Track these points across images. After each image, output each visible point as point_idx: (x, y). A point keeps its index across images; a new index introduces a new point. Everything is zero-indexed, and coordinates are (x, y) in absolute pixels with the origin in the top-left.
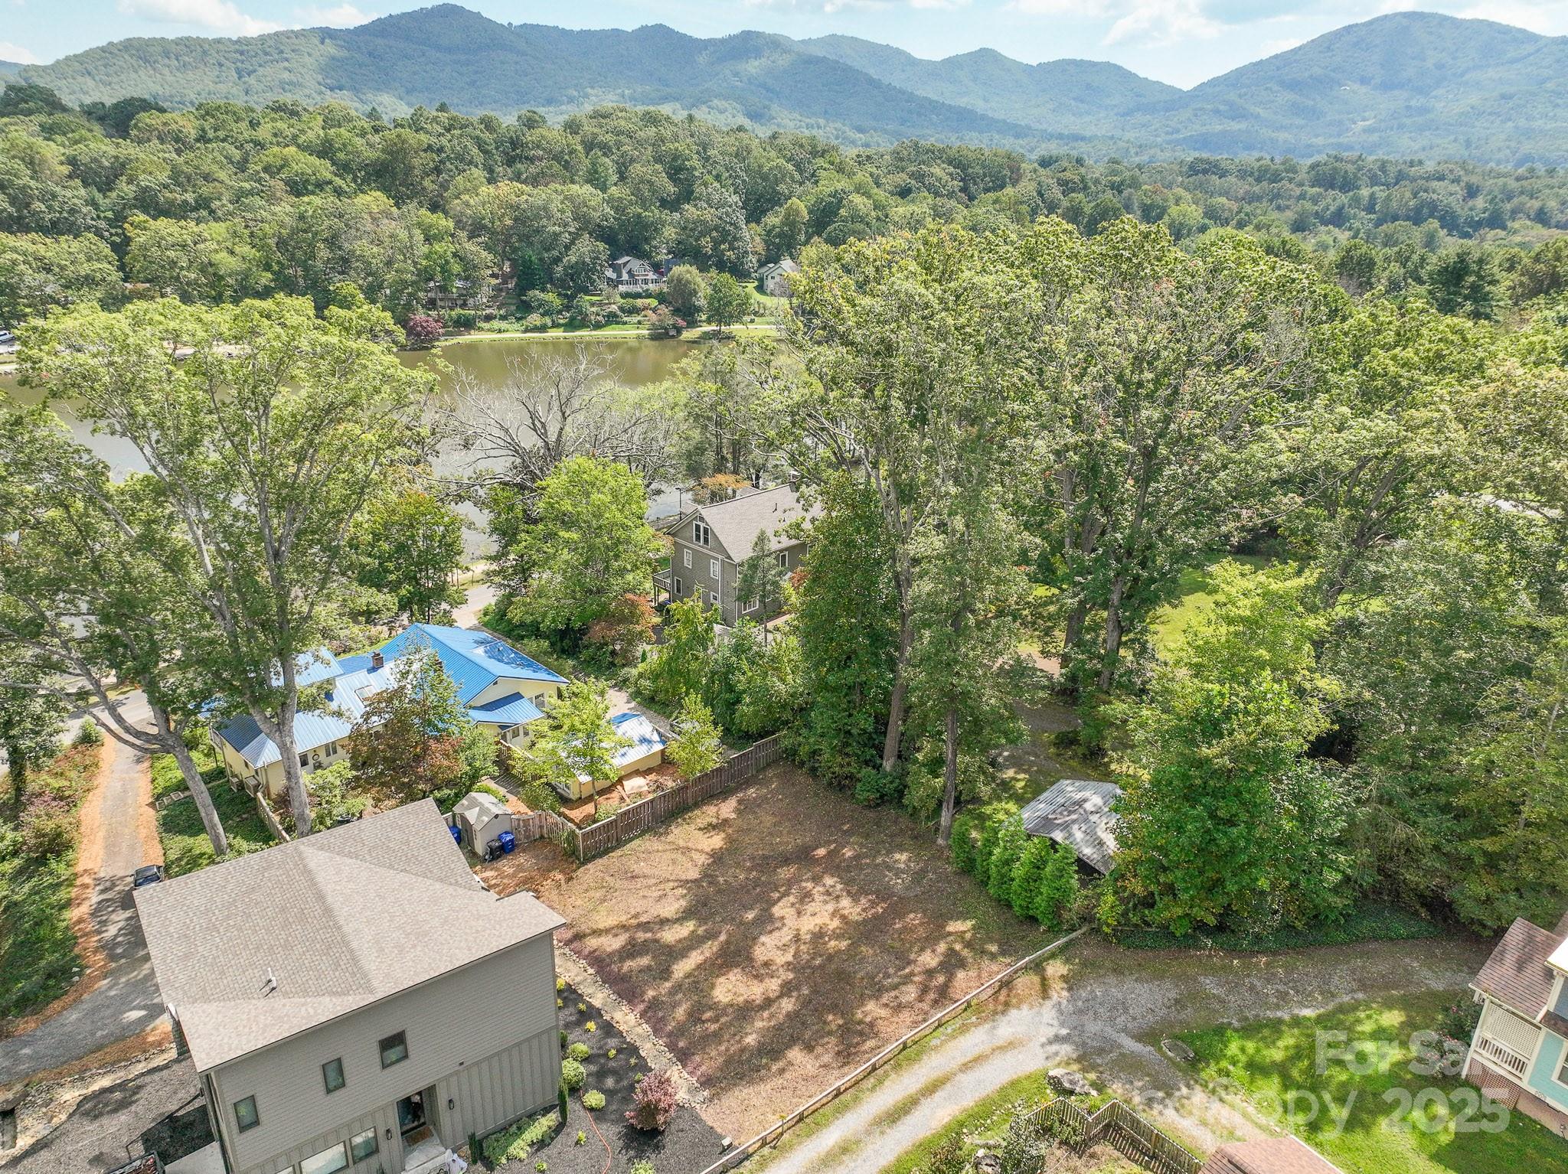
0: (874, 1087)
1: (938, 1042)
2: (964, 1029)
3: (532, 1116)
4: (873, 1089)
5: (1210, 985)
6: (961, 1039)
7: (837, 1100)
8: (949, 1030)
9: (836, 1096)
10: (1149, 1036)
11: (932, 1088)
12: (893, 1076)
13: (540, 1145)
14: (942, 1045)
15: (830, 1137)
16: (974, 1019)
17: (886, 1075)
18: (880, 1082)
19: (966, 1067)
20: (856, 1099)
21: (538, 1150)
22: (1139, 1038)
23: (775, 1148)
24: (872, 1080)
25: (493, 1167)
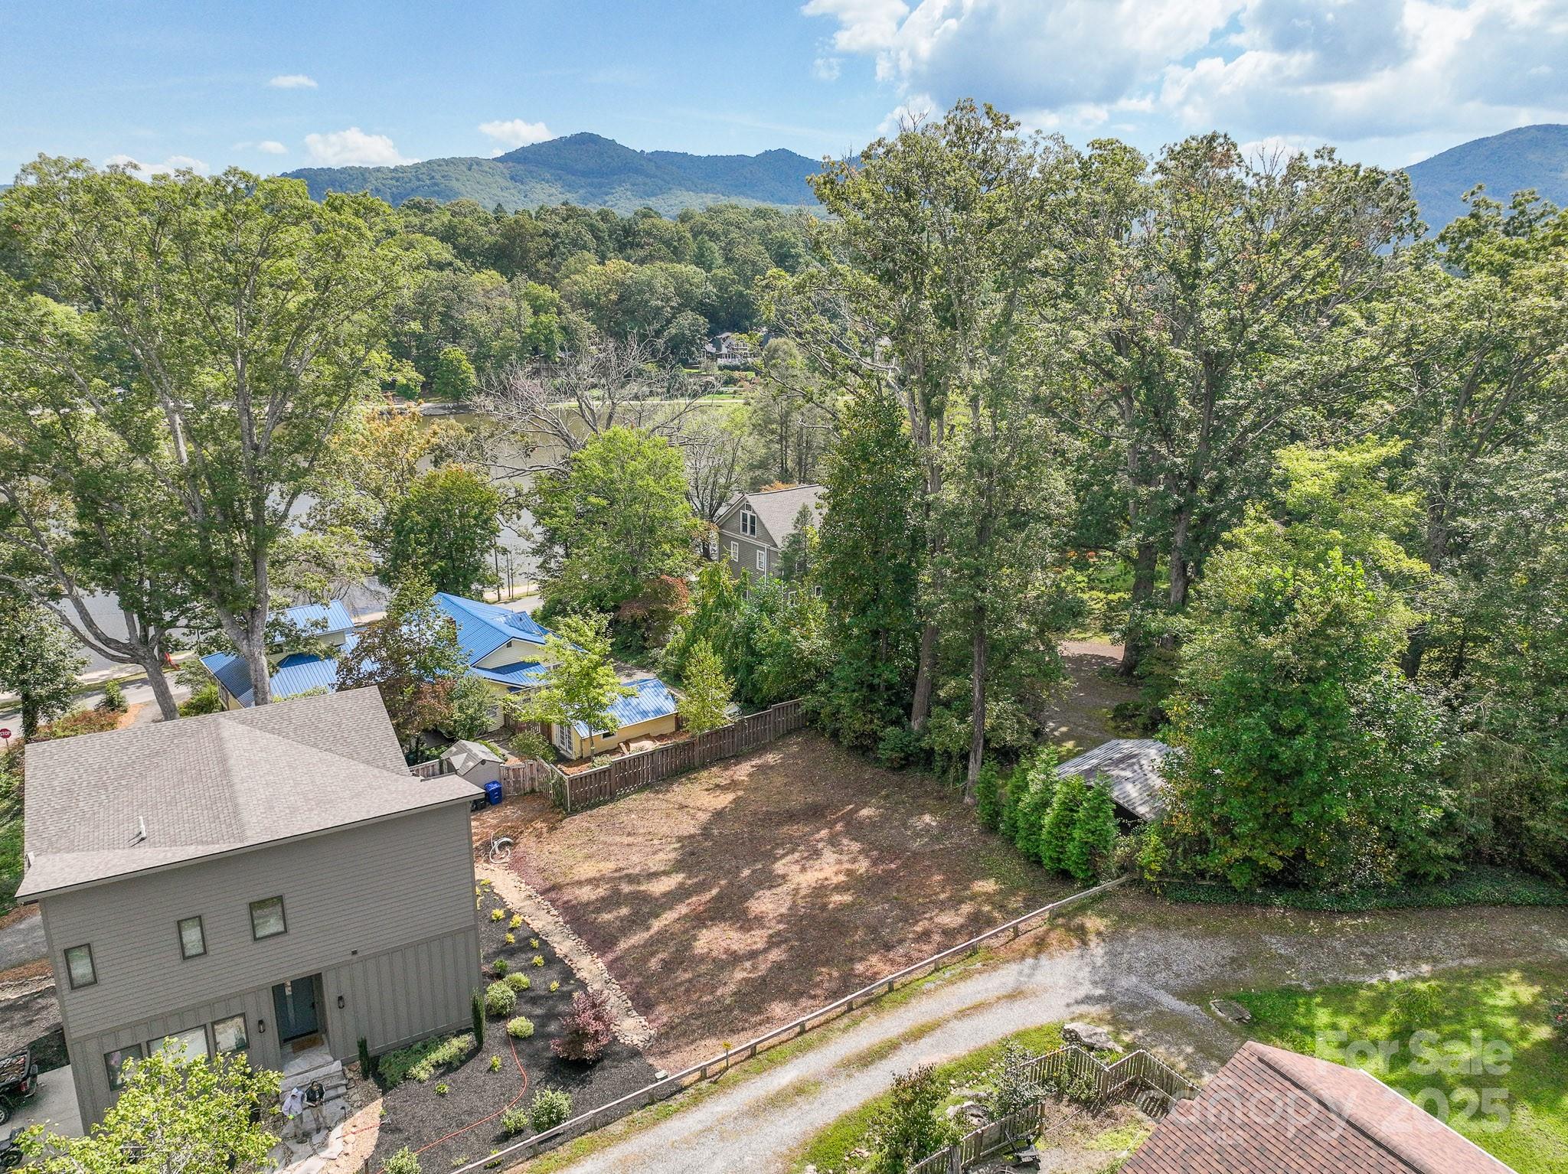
0: (847, 1027)
1: (932, 986)
2: (966, 975)
3: (442, 1038)
4: (845, 1030)
5: (1276, 944)
6: (962, 985)
7: (800, 1039)
8: (947, 975)
9: (800, 1034)
10: (1197, 995)
11: (917, 1035)
12: (872, 1017)
13: (447, 1067)
14: (936, 989)
15: (785, 1076)
16: (979, 965)
17: (864, 1017)
18: (855, 1023)
19: (963, 1014)
20: (823, 1040)
21: (443, 1074)
22: (1181, 996)
23: (715, 1082)
24: (846, 1020)
25: (386, 1087)
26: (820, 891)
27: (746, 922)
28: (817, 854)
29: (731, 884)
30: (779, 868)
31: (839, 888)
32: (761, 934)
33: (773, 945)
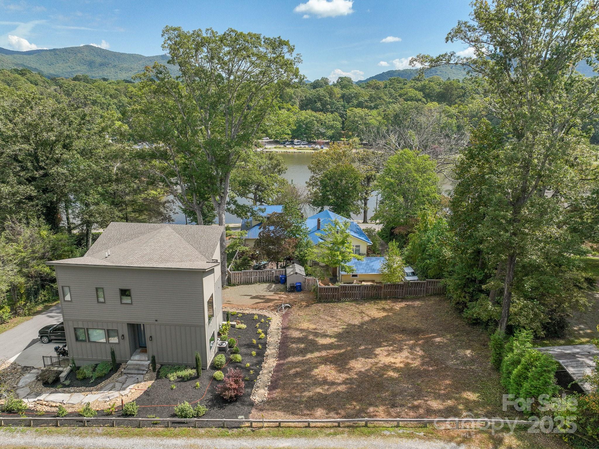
0: (330, 434)
2: (411, 436)
4: (328, 435)
6: (405, 440)
7: (304, 429)
8: (401, 431)
9: (306, 427)
12: (346, 435)
13: (182, 379)
14: (389, 436)
16: (422, 434)
17: (342, 433)
18: (335, 434)
20: (314, 435)
21: (179, 381)
23: (253, 431)
24: (332, 431)
25: (158, 377)
26: (387, 367)
27: (343, 369)
28: (400, 350)
29: (352, 350)
30: (378, 351)
31: (396, 370)
32: (344, 376)
33: (344, 383)
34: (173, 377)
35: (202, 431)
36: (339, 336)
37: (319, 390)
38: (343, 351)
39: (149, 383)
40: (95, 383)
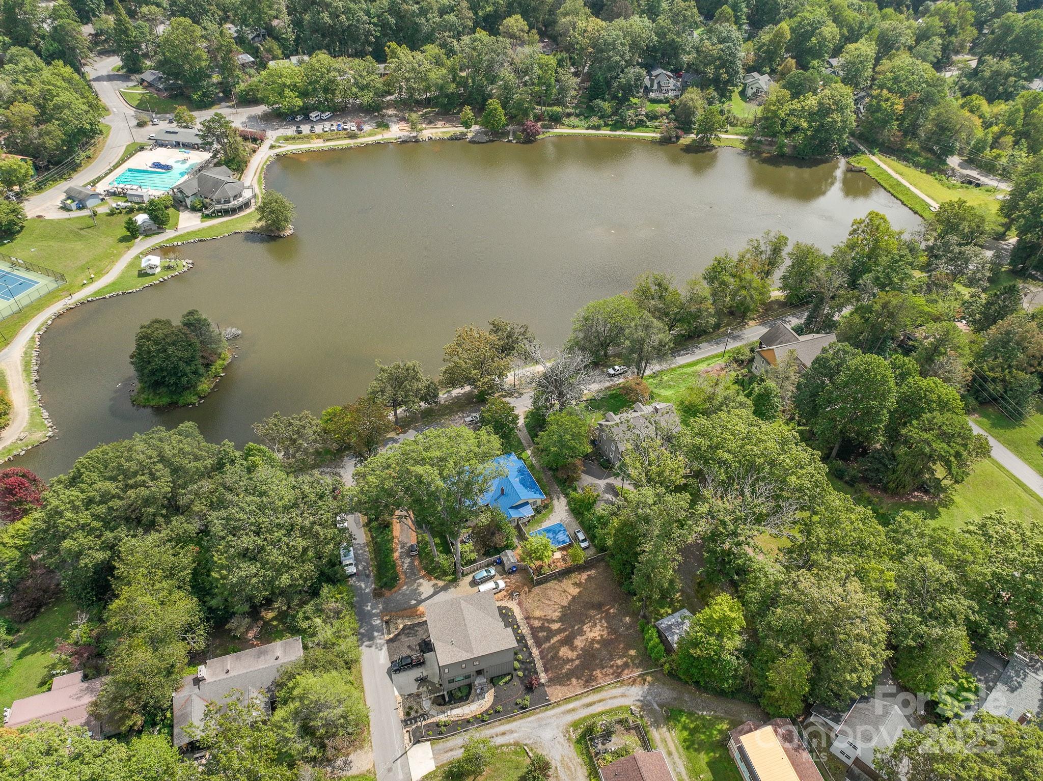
0: (587, 696)
1: (608, 689)
3: (505, 675)
6: (614, 689)
7: (578, 696)
10: (661, 706)
11: (600, 701)
15: (571, 706)
17: (591, 693)
18: (589, 695)
20: (581, 698)
21: (505, 685)
22: (658, 705)
23: (558, 704)
25: (494, 686)
26: (593, 641)
27: (573, 648)
28: (595, 624)
29: (572, 631)
30: (585, 628)
31: (598, 642)
32: (575, 653)
33: (577, 658)
34: (501, 683)
35: (538, 711)
36: (560, 620)
37: (568, 667)
38: (567, 633)
39: (493, 690)
40: (467, 699)
